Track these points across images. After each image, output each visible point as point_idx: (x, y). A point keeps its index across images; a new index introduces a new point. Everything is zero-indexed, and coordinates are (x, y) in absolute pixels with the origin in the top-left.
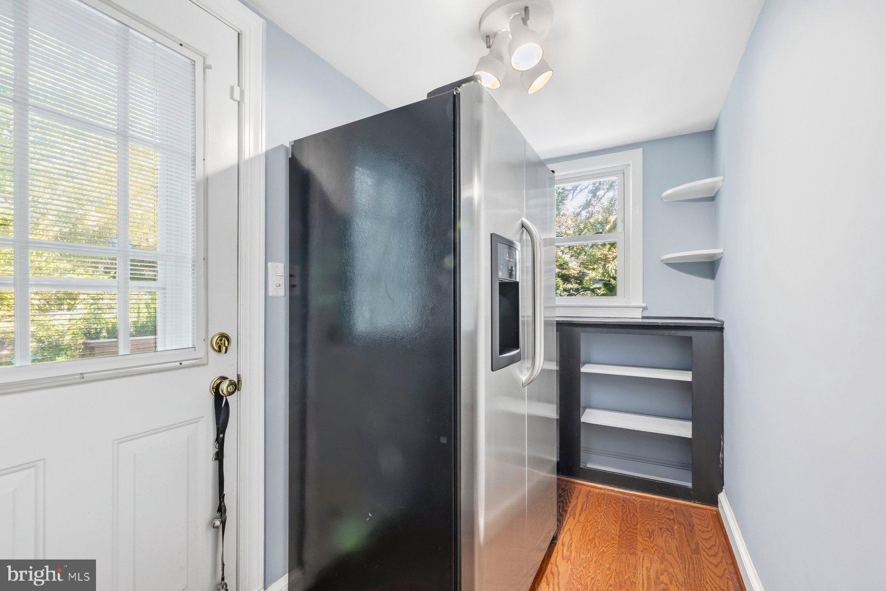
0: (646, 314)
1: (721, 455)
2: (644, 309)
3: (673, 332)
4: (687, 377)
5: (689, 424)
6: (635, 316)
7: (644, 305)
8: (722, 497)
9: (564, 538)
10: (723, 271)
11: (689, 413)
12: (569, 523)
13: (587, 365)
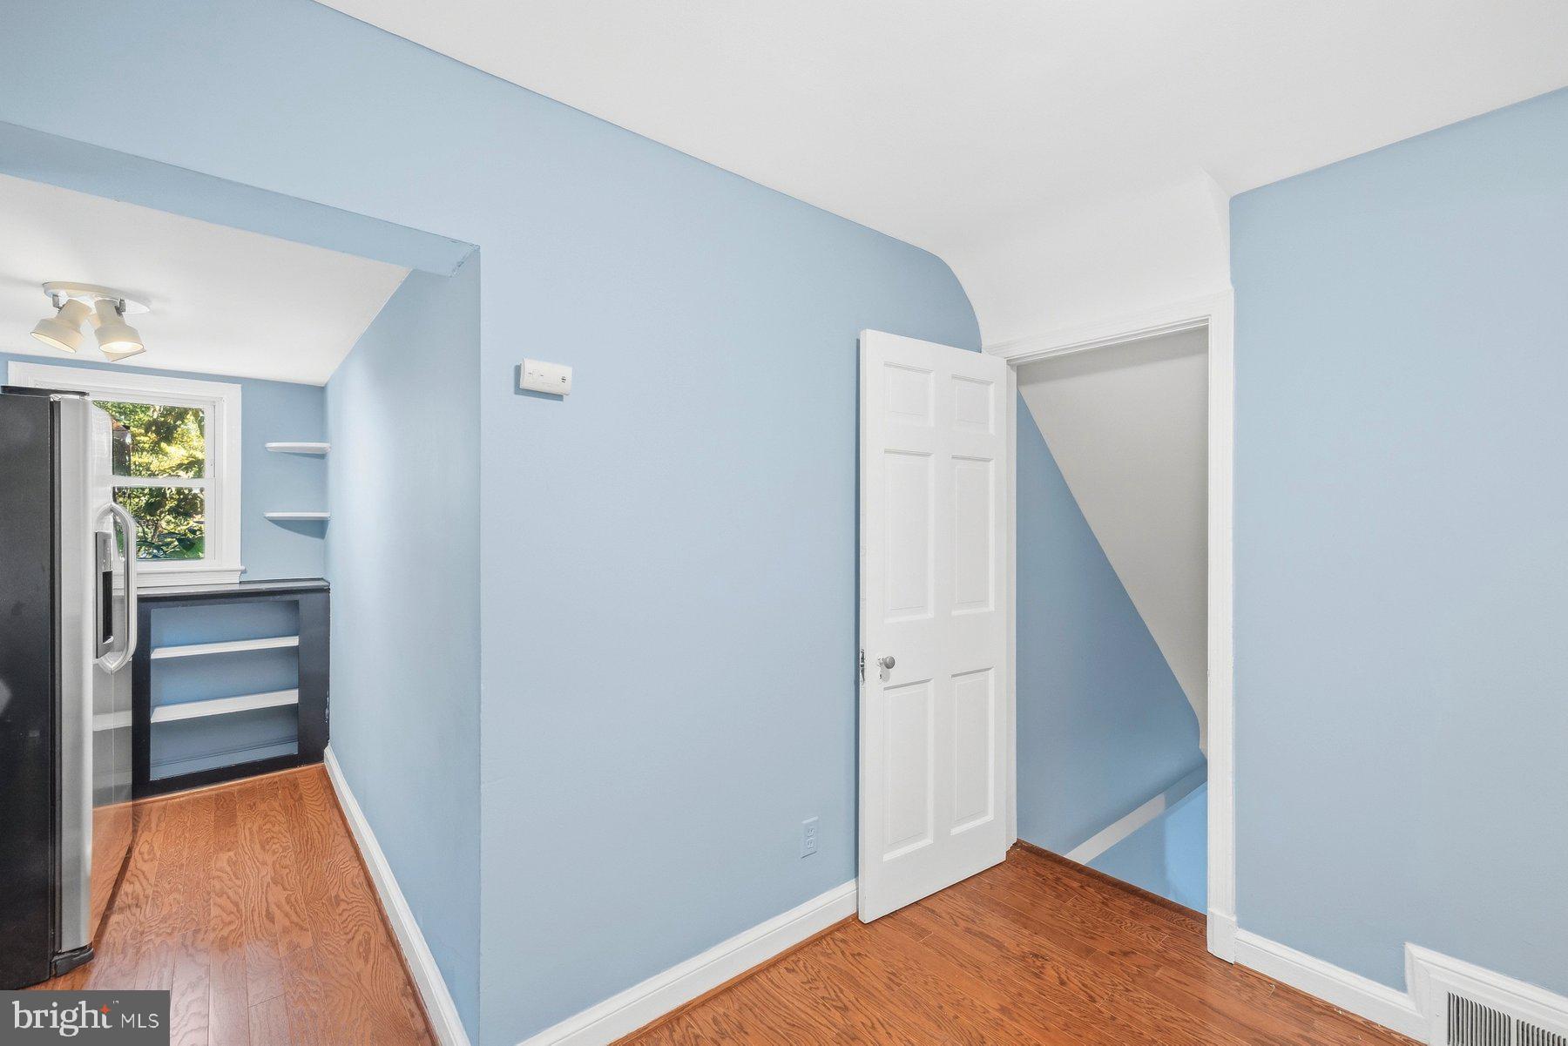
0: (244, 579)
1: (327, 711)
2: (244, 572)
3: (278, 598)
4: (293, 642)
5: (296, 692)
6: (230, 582)
7: (243, 568)
8: (328, 752)
9: (142, 847)
10: (333, 531)
11: (296, 680)
12: (144, 837)
13: (157, 650)
